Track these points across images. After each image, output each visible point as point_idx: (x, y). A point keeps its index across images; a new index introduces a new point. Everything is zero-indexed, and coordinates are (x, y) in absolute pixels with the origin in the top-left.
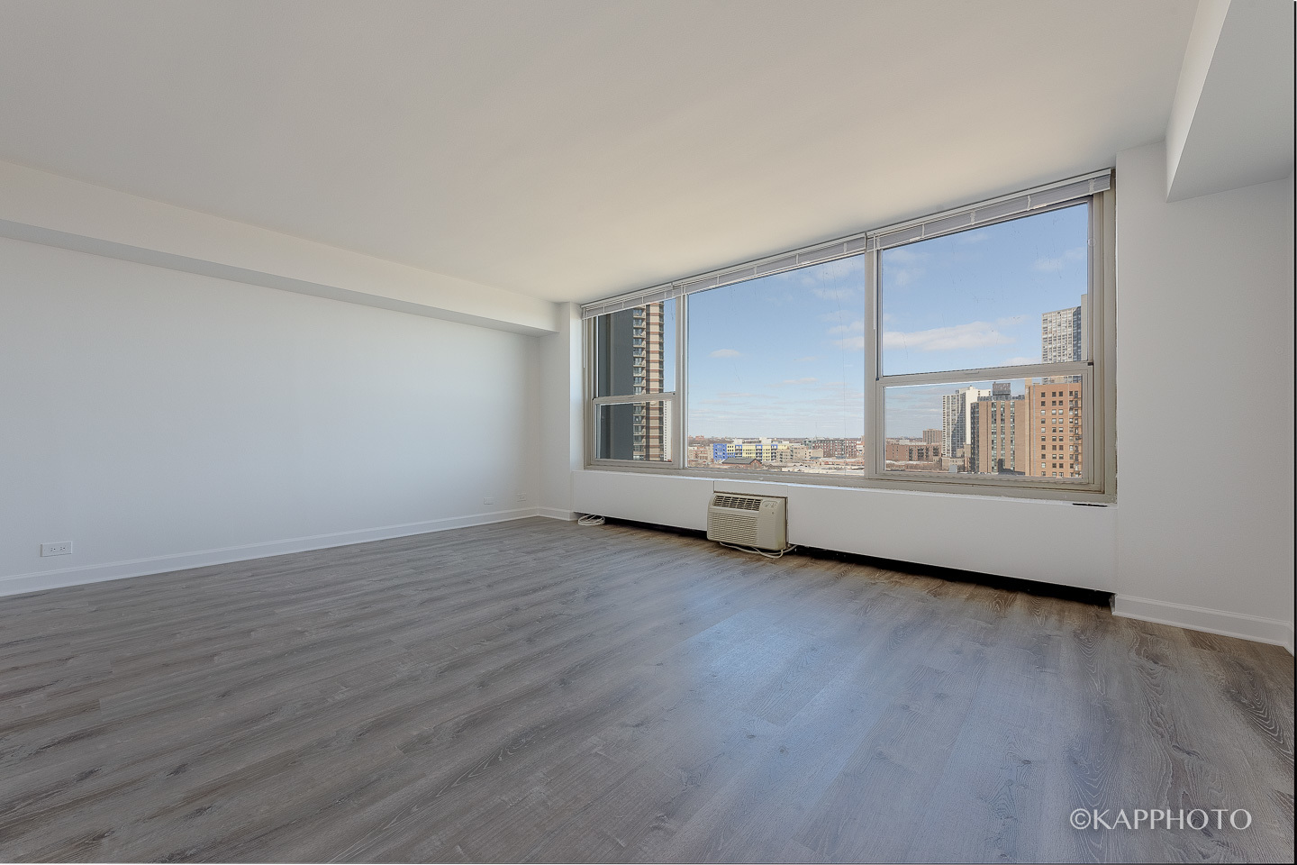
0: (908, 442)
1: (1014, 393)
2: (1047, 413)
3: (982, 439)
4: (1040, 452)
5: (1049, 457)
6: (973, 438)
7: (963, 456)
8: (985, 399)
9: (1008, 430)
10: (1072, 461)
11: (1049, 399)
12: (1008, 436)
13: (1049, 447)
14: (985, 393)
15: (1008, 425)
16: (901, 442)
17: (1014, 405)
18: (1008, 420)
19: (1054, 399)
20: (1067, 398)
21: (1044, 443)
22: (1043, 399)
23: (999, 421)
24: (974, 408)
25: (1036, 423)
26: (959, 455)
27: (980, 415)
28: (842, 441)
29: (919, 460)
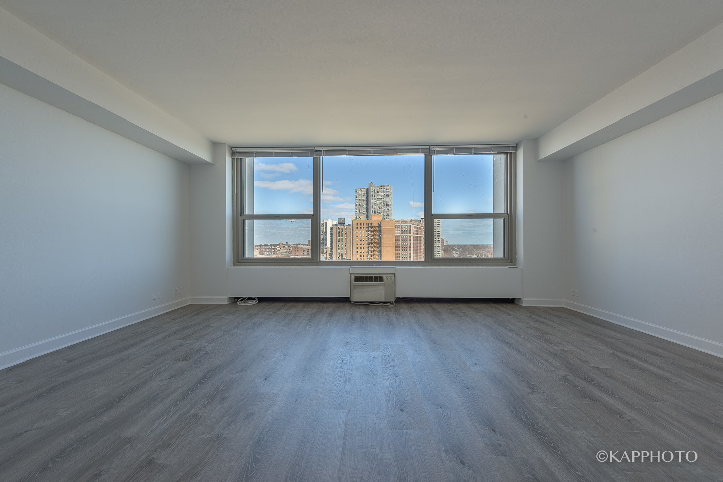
0: (302, 246)
1: (346, 224)
2: (358, 233)
3: (334, 244)
4: (356, 250)
5: (359, 252)
6: (331, 244)
7: (326, 252)
8: (336, 225)
9: (344, 240)
10: (367, 254)
11: (359, 227)
12: (344, 243)
13: (359, 248)
14: (334, 223)
15: (344, 238)
16: (299, 246)
17: (346, 229)
18: (345, 235)
19: (361, 227)
20: (365, 226)
21: (357, 246)
22: (357, 227)
23: (341, 236)
24: (331, 229)
25: (355, 237)
26: (325, 252)
27: (334, 233)
28: (269, 245)
29: (307, 255)
